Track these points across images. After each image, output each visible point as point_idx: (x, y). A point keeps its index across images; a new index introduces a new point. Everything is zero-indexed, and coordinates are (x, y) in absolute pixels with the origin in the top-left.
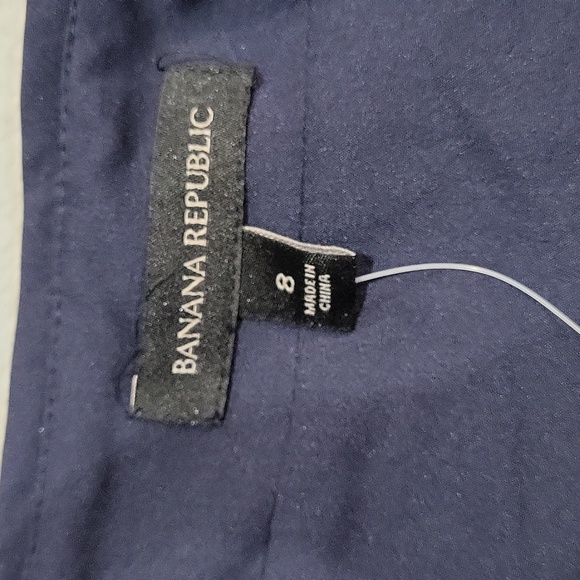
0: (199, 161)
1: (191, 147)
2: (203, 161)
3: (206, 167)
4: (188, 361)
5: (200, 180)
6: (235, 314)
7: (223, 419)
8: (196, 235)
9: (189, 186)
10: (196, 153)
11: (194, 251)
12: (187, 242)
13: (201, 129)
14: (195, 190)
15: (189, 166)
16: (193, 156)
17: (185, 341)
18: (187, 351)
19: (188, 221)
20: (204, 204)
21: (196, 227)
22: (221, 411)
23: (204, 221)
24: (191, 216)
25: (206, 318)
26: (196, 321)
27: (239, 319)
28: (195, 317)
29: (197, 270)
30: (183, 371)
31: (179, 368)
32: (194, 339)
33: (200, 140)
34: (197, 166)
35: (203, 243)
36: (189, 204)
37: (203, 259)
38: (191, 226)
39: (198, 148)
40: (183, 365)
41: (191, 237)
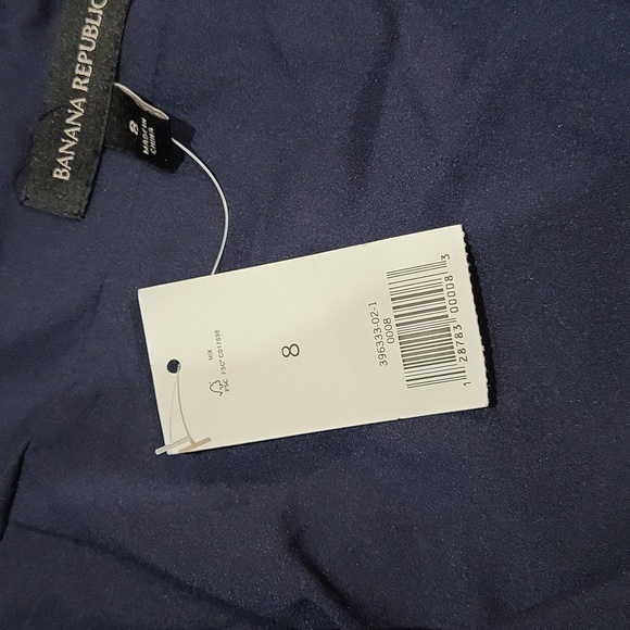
0: (90, 32)
1: (88, 20)
2: (93, 32)
3: (95, 37)
4: (64, 170)
5: (89, 44)
6: (101, 143)
7: (83, 217)
8: (81, 82)
9: (82, 47)
10: (90, 25)
11: (78, 94)
12: (74, 86)
13: (96, 9)
14: (86, 51)
15: (84, 33)
16: (88, 27)
17: (63, 155)
18: (64, 162)
19: (77, 72)
20: (90, 62)
21: (82, 77)
22: (83, 211)
23: (88, 74)
24: (80, 68)
25: (80, 143)
26: (74, 143)
27: (104, 148)
28: (71, 140)
29: (79, 108)
30: (61, 177)
31: (58, 174)
32: (70, 155)
33: (95, 17)
34: (89, 35)
35: (85, 89)
36: (80, 60)
37: (84, 100)
38: (79, 76)
39: (92, 22)
40: (61, 172)
41: (78, 83)
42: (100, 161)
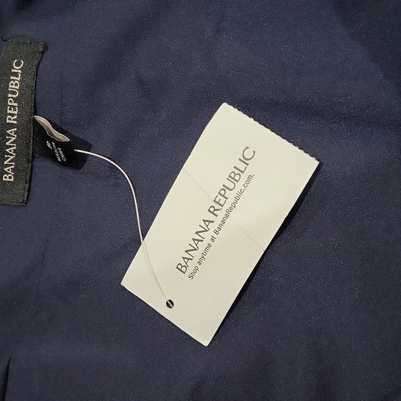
0: (14, 84)
1: (12, 78)
2: (16, 85)
3: (18, 87)
4: (9, 175)
5: (14, 93)
6: (31, 153)
7: (26, 203)
8: (12, 118)
9: (10, 95)
10: (14, 80)
11: (12, 126)
12: (8, 121)
13: (17, 69)
14: (12, 98)
15: (10, 86)
16: (12, 82)
17: (7, 166)
18: (9, 170)
19: (9, 112)
20: (16, 104)
21: (13, 115)
22: (25, 199)
23: (16, 112)
24: (10, 109)
25: (17, 156)
26: (13, 157)
27: (33, 157)
28: (12, 155)
29: (13, 134)
30: (8, 180)
31: (6, 178)
32: (12, 165)
33: (16, 74)
34: (13, 87)
35: (15, 122)
36: (9, 104)
37: (15, 129)
38: (10, 114)
39: (15, 78)
40: (8, 177)
41: (10, 119)
42: (32, 165)
